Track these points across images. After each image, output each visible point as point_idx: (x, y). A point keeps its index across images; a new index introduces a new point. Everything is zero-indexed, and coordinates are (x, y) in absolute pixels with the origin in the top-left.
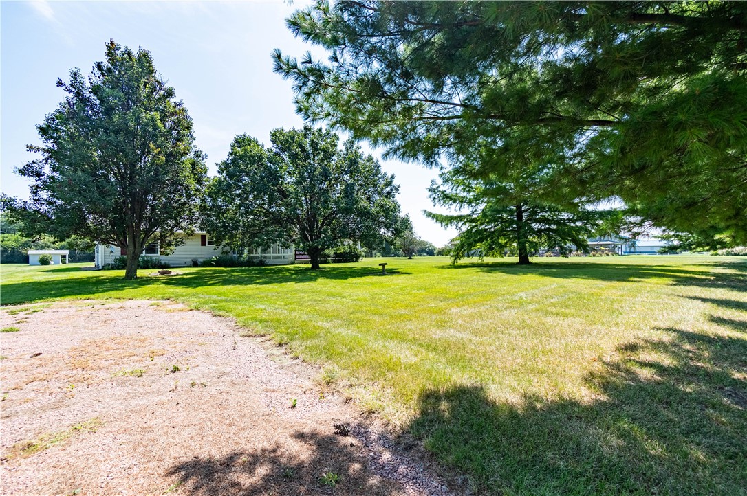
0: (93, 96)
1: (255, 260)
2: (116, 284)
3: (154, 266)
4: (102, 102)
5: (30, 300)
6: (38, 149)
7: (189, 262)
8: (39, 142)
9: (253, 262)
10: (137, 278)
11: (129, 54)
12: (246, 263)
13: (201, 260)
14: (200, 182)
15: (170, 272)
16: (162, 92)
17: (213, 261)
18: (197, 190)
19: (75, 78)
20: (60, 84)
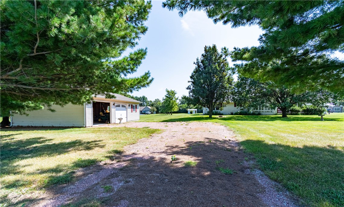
0: (201, 64)
1: (256, 113)
2: (206, 118)
3: (218, 114)
4: (203, 65)
5: (189, 121)
6: (190, 82)
7: (230, 113)
8: (190, 80)
9: (255, 114)
10: (212, 117)
11: (210, 48)
12: (252, 114)
13: (234, 113)
14: (231, 84)
15: (222, 116)
16: (219, 56)
17: (239, 113)
18: (230, 87)
19: (197, 60)
20: (194, 63)
